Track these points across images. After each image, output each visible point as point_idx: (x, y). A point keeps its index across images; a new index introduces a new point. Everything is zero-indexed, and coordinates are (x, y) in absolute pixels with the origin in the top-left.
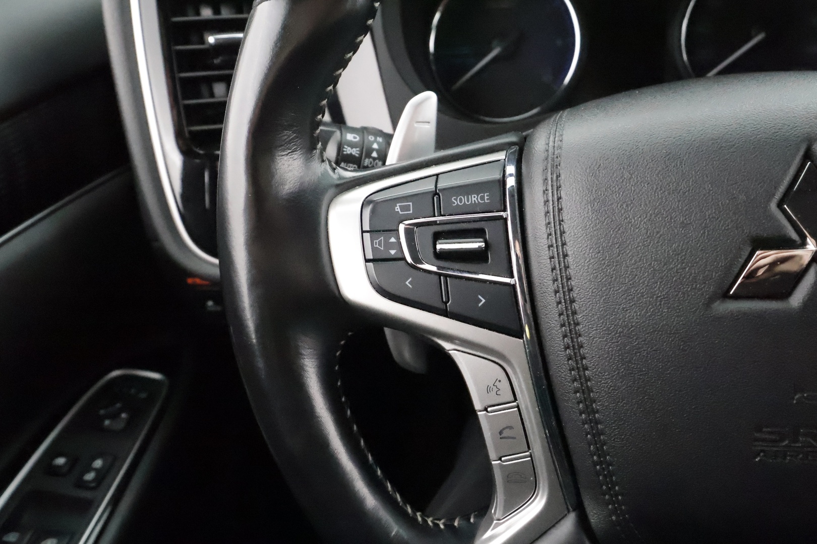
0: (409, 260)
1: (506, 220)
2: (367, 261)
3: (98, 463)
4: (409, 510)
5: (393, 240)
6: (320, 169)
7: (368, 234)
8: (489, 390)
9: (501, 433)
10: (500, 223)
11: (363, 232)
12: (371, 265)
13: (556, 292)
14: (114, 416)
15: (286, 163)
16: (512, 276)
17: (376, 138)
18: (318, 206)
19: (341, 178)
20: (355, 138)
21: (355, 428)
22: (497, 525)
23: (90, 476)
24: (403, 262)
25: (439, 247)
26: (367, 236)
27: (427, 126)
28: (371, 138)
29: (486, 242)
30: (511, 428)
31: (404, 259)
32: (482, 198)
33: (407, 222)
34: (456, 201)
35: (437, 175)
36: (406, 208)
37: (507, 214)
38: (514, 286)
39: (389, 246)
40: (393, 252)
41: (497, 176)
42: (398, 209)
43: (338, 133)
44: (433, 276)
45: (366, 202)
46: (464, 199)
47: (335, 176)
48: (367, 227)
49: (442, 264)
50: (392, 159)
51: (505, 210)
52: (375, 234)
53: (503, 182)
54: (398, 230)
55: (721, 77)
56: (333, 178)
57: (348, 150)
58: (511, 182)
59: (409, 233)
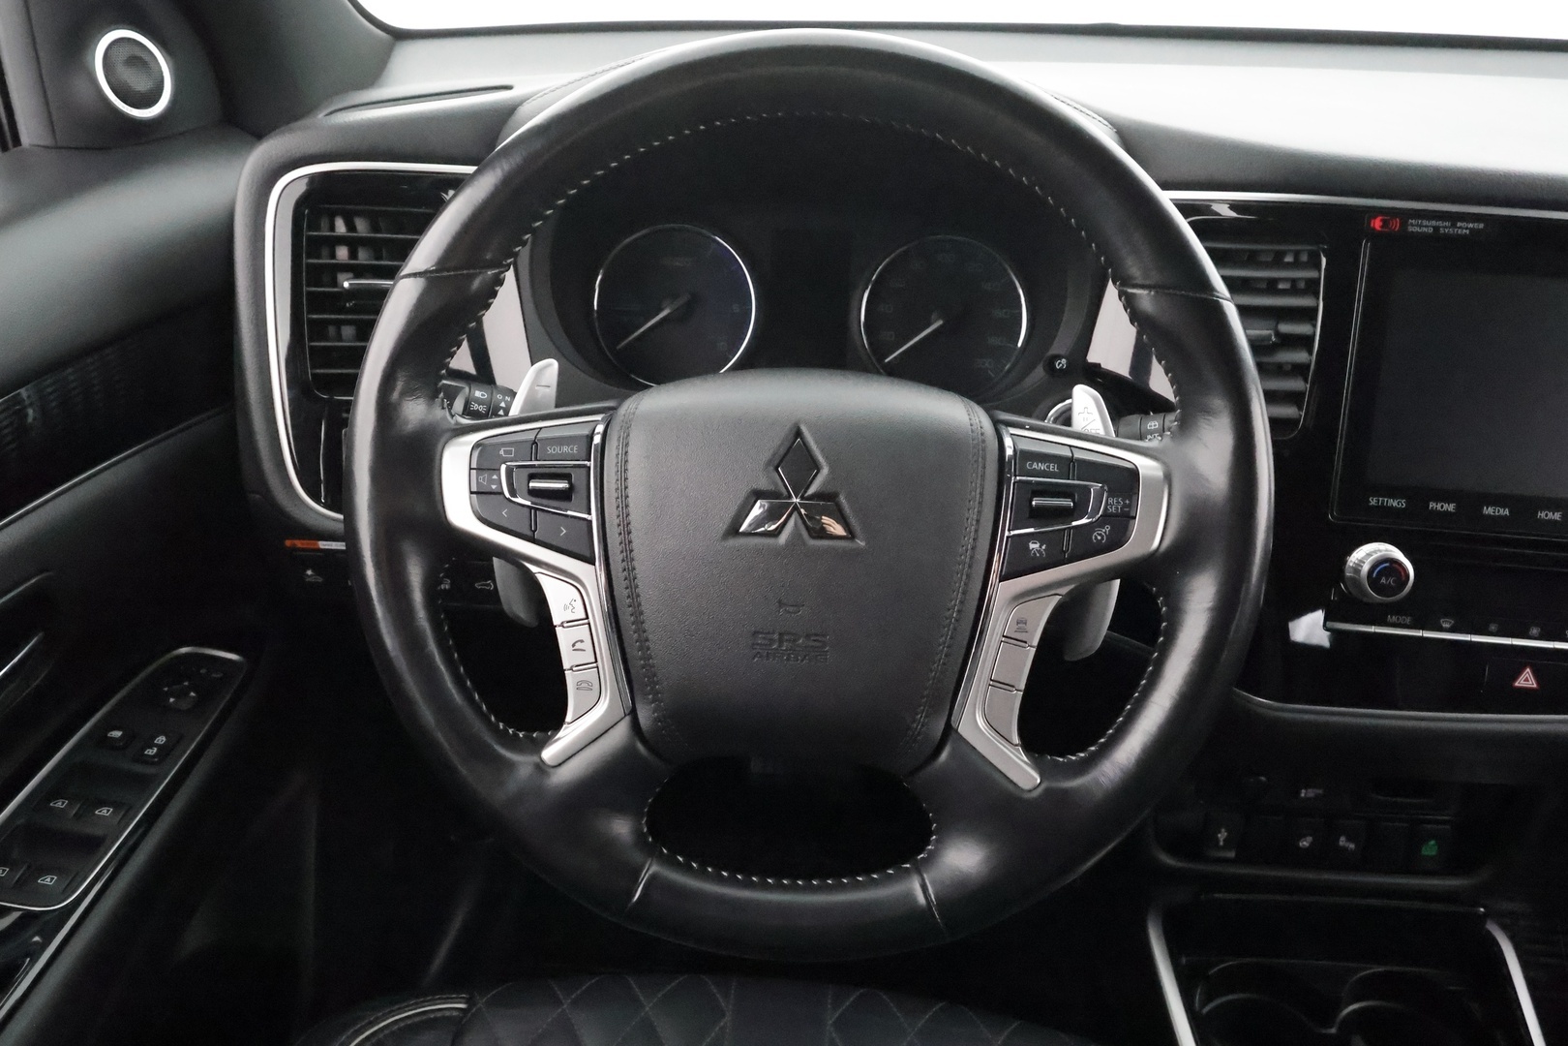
0: (507, 495)
1: (589, 468)
2: (472, 493)
3: (161, 740)
4: (493, 718)
5: (495, 477)
6: (439, 413)
7: (475, 471)
8: (566, 608)
9: (574, 645)
10: (583, 471)
11: (471, 469)
12: (475, 496)
13: (619, 525)
14: (182, 694)
15: (410, 407)
16: (589, 513)
17: (504, 398)
18: (435, 445)
19: (457, 423)
20: (483, 395)
21: (456, 655)
22: (566, 728)
23: (152, 752)
24: (502, 496)
25: (531, 484)
26: (474, 472)
27: (547, 390)
28: (499, 397)
29: (570, 483)
30: (582, 641)
31: (502, 493)
32: (572, 449)
33: (508, 464)
34: (550, 451)
35: (541, 428)
36: (510, 452)
37: (592, 464)
38: (591, 522)
39: (492, 482)
40: (494, 487)
41: (586, 431)
42: (502, 452)
43: (467, 389)
44: (525, 509)
45: (477, 445)
46: (558, 449)
47: (453, 422)
48: (474, 465)
49: (534, 499)
50: (515, 411)
51: (589, 460)
52: (480, 472)
53: (591, 438)
54: (499, 470)
55: (731, 373)
56: (450, 423)
57: (475, 407)
58: (597, 439)
59: (509, 472)
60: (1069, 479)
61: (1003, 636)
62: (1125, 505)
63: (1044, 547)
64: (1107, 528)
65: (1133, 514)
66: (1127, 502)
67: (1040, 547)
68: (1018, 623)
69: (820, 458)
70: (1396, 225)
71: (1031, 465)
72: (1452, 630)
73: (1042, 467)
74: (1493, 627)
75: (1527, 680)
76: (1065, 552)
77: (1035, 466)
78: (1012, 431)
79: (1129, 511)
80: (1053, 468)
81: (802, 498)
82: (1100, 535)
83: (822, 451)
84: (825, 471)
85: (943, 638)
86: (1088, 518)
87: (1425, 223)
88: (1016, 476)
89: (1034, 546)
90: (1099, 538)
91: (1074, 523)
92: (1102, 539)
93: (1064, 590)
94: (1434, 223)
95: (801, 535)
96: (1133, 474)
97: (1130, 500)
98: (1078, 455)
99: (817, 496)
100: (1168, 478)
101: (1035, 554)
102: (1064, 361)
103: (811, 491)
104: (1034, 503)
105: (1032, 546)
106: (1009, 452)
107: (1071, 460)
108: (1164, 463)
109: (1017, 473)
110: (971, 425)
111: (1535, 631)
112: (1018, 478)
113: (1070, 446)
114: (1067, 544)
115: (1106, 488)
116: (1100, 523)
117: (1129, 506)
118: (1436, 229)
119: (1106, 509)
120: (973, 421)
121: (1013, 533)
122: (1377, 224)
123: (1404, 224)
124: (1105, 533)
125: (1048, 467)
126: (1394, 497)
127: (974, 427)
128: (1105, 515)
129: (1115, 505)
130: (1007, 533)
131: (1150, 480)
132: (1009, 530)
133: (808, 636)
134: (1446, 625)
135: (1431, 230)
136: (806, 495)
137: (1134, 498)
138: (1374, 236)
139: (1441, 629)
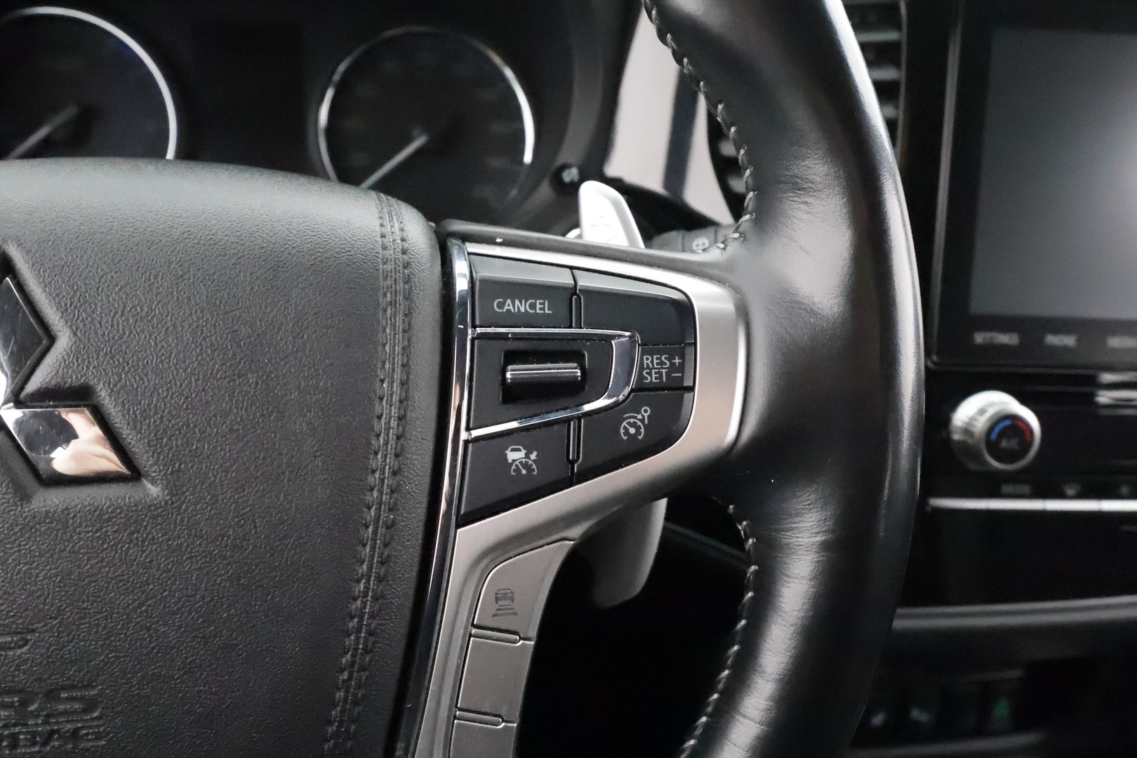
60: (570, 327)
61: (473, 625)
62: (673, 368)
63: (533, 456)
64: (646, 412)
65: (687, 383)
66: (677, 361)
67: (527, 456)
68: (497, 599)
69: (52, 314)
71: (501, 305)
72: (1079, 498)
73: (522, 306)
76: (572, 463)
77: (509, 306)
78: (472, 247)
79: (682, 378)
82: (633, 425)
83: (56, 297)
84: (64, 341)
85: (349, 656)
86: (610, 397)
88: (474, 326)
89: (515, 456)
90: (632, 431)
91: (588, 407)
92: (638, 432)
93: (577, 531)
96: (684, 309)
97: (682, 357)
98: (586, 281)
100: (743, 313)
101: (517, 470)
103: (33, 386)
104: (508, 375)
105: (512, 456)
106: (461, 285)
107: (573, 291)
108: (735, 289)
109: (478, 323)
110: (383, 236)
112: (479, 330)
113: (571, 268)
114: (577, 447)
115: (638, 337)
116: (631, 404)
117: (681, 368)
119: (640, 377)
120: (388, 229)
121: (475, 433)
124: (642, 421)
125: (533, 306)
127: (389, 239)
128: (640, 388)
129: (655, 367)
130: (464, 435)
131: (715, 319)
132: (468, 429)
133: (53, 693)
134: (1070, 492)
136: (23, 395)
137: (689, 351)
139: (1066, 498)
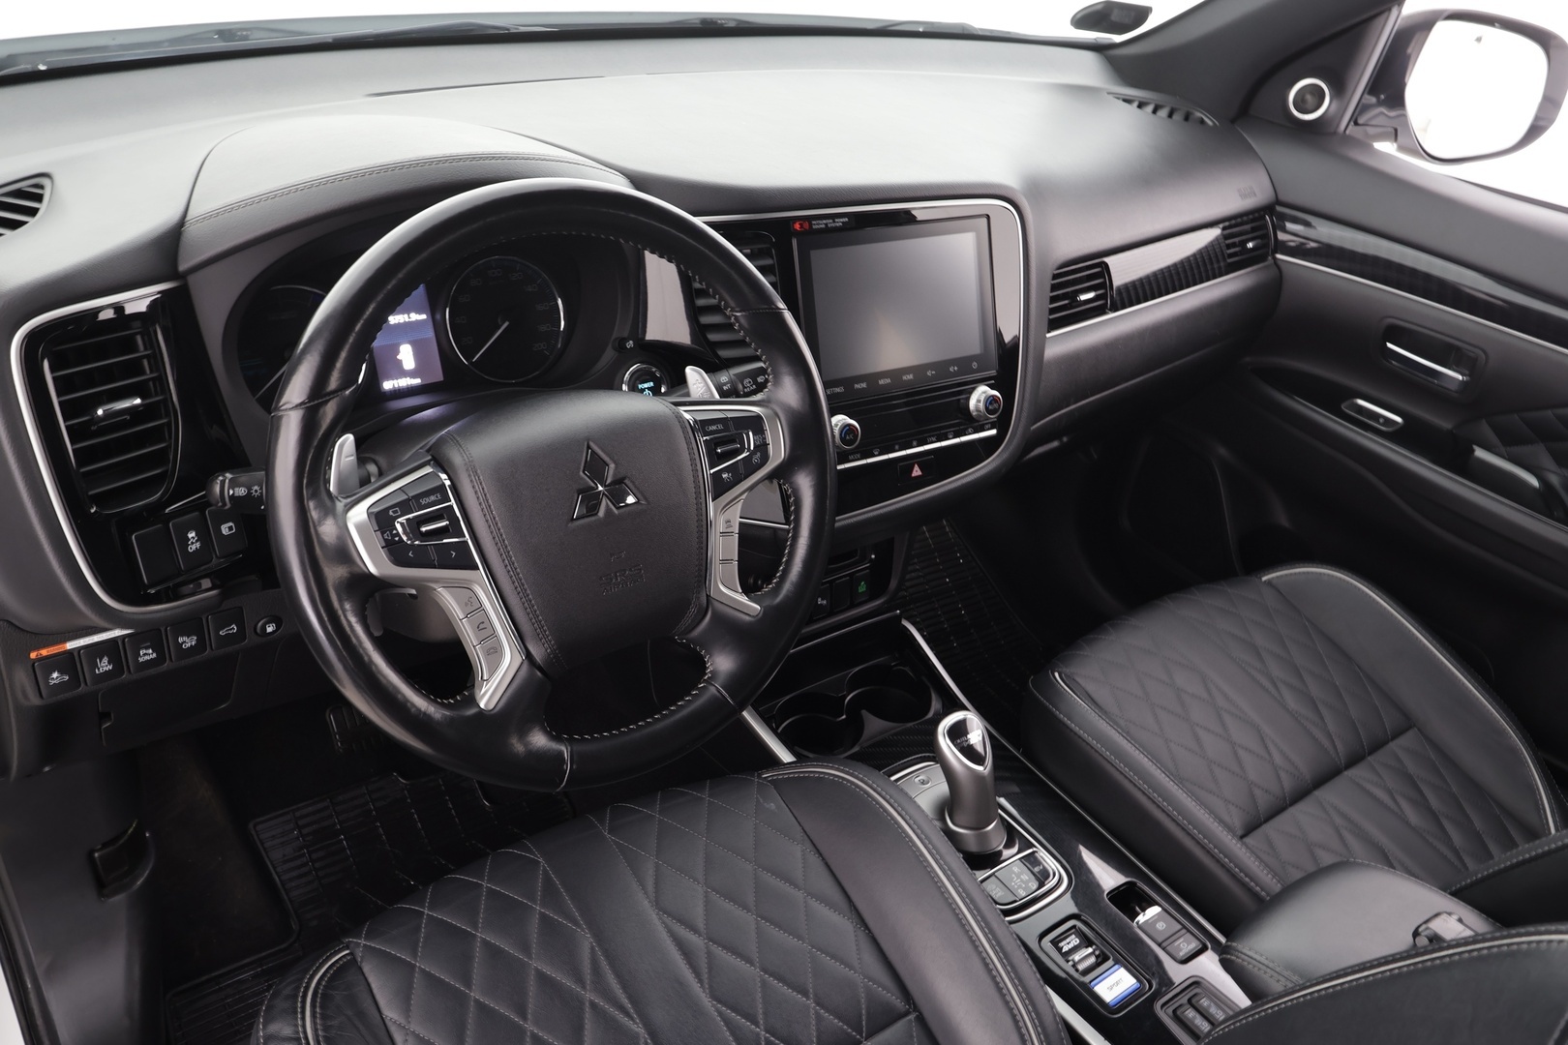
0: (407, 541)
1: (453, 506)
2: (383, 547)
5: (395, 532)
7: (379, 532)
8: (466, 605)
9: (478, 627)
12: (385, 549)
16: (464, 537)
25: (423, 529)
27: (352, 458)
29: (446, 521)
30: (483, 623)
31: (403, 541)
32: (437, 496)
33: (399, 519)
34: (423, 502)
35: (401, 488)
36: (396, 512)
37: (452, 503)
38: (467, 542)
42: (391, 513)
44: (422, 548)
45: (370, 514)
46: (427, 500)
48: (376, 528)
49: (426, 539)
51: (451, 501)
54: (395, 526)
59: (402, 525)
60: (731, 431)
61: (721, 534)
62: (761, 437)
63: (729, 475)
64: (759, 454)
65: (767, 439)
67: (727, 475)
68: (726, 524)
69: (607, 459)
70: (806, 225)
71: (708, 428)
72: (879, 455)
73: (715, 428)
74: (897, 447)
75: (917, 472)
76: (740, 475)
77: (710, 428)
78: (682, 408)
79: (765, 442)
80: (720, 427)
81: (605, 486)
82: (756, 459)
83: (605, 453)
84: (612, 466)
86: (747, 451)
87: (820, 222)
88: (702, 437)
91: (741, 457)
92: (757, 461)
93: (745, 497)
94: (824, 222)
95: (611, 509)
96: (758, 418)
97: (763, 433)
98: (728, 415)
99: (614, 483)
101: (726, 480)
102: (631, 342)
103: (608, 482)
104: (717, 451)
105: (724, 476)
106: (692, 423)
107: (727, 419)
108: (769, 407)
109: (703, 435)
111: (915, 443)
112: (704, 438)
113: (719, 411)
114: (742, 470)
115: (749, 430)
116: (754, 452)
117: (763, 436)
118: (826, 224)
119: (753, 443)
121: (712, 471)
122: (797, 226)
123: (811, 225)
124: (758, 457)
125: (718, 427)
126: (837, 387)
128: (755, 446)
129: (757, 439)
130: (709, 472)
131: (768, 420)
132: (709, 470)
133: (630, 570)
134: (876, 453)
135: (823, 226)
136: (607, 484)
137: (764, 431)
138: (797, 234)
139: (875, 456)
